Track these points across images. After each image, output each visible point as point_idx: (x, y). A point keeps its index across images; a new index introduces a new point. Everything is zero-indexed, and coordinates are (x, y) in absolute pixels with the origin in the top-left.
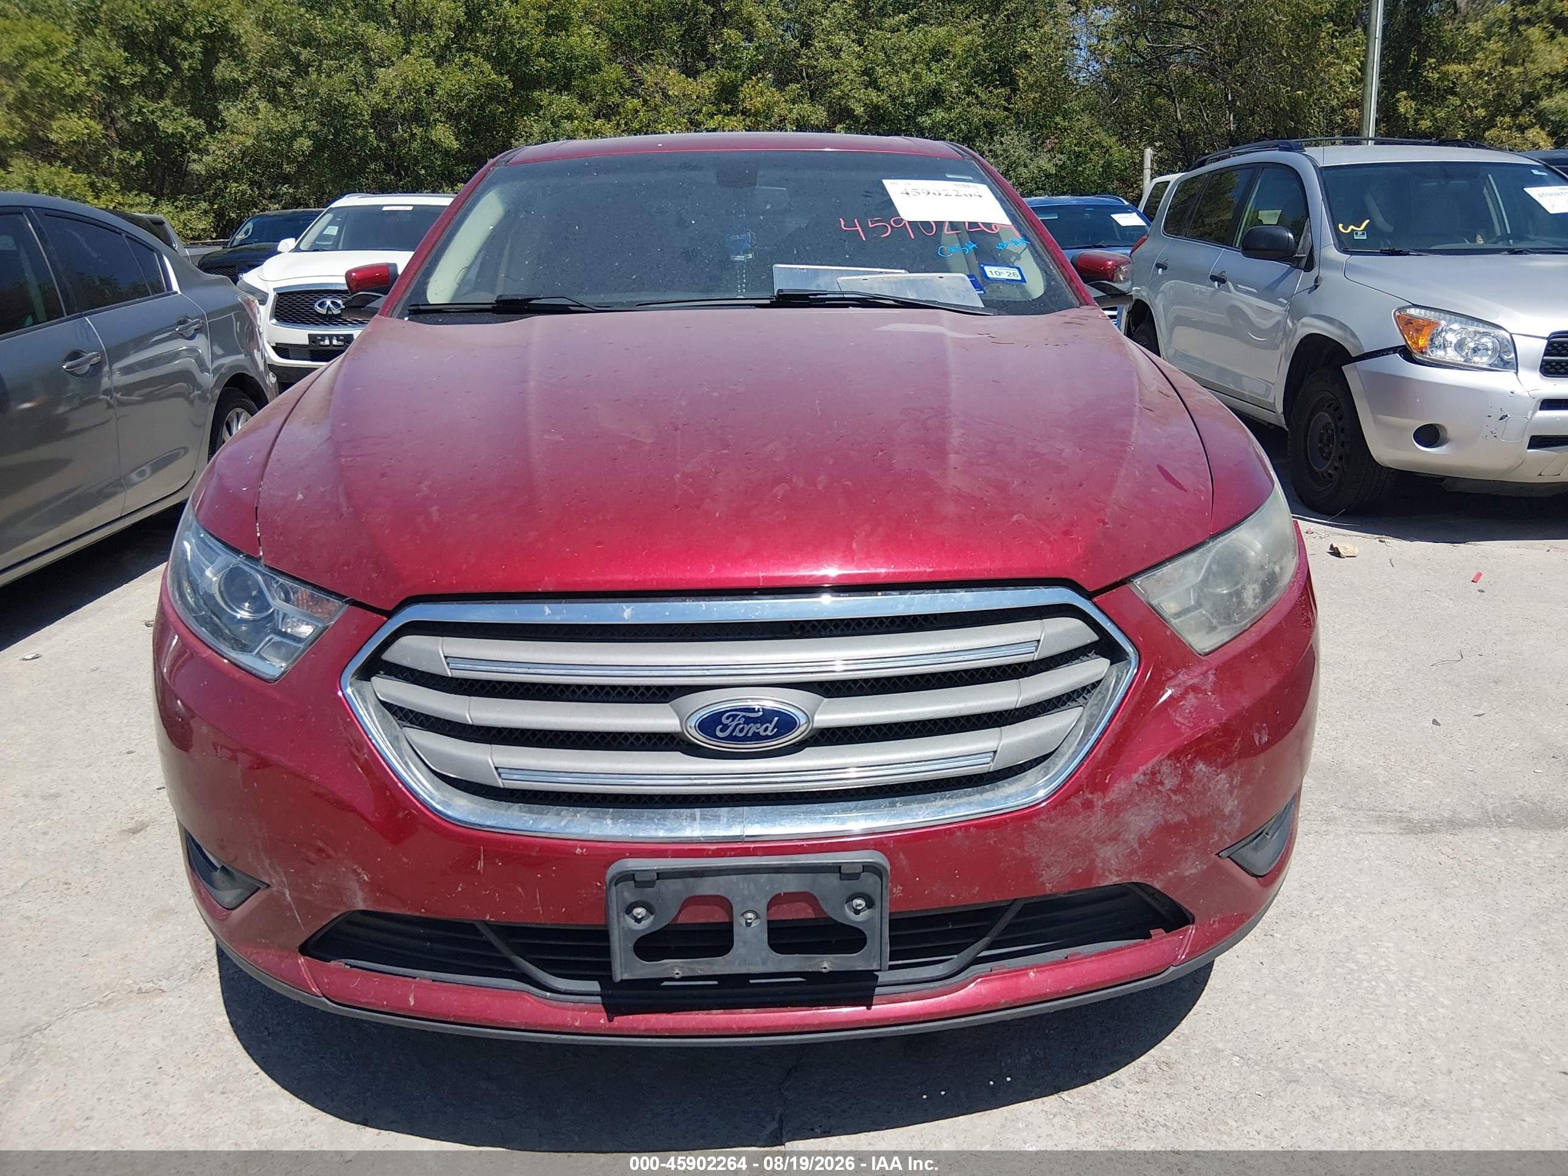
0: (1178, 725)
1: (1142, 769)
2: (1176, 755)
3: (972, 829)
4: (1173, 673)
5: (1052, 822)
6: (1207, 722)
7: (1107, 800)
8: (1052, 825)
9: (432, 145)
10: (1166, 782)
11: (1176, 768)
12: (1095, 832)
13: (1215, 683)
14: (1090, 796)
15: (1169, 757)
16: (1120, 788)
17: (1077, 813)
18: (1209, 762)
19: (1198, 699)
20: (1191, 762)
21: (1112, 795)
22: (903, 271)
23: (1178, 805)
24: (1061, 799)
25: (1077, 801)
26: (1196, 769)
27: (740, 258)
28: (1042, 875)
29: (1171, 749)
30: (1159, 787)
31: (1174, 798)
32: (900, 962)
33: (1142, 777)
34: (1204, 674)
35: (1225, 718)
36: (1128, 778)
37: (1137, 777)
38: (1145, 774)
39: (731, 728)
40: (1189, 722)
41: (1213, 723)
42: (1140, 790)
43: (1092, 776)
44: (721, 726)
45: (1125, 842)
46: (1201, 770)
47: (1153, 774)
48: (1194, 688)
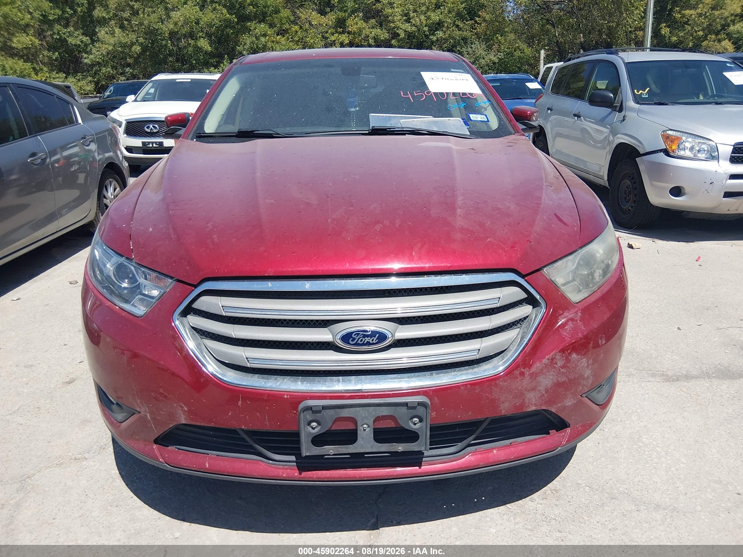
0: (564, 336)
1: (547, 357)
2: (563, 351)
3: (468, 386)
4: (562, 312)
5: (505, 382)
6: (577, 335)
7: (531, 372)
8: (506, 384)
9: (198, 49)
10: (558, 363)
11: (563, 356)
12: (525, 386)
13: (581, 317)
14: (523, 370)
15: (560, 352)
16: (537, 366)
17: (517, 378)
18: (578, 354)
19: (573, 324)
20: (570, 354)
21: (533, 369)
22: (431, 117)
23: (563, 373)
24: (510, 371)
25: (517, 372)
26: (572, 357)
27: (353, 110)
28: (500, 407)
29: (561, 348)
30: (555, 366)
31: (562, 370)
32: (434, 446)
33: (547, 361)
34: (576, 312)
35: (585, 333)
36: (541, 361)
37: (545, 361)
38: (548, 360)
39: (356, 340)
40: (569, 335)
41: (580, 335)
42: (546, 367)
43: (524, 360)
44: (352, 339)
45: (539, 391)
46: (574, 357)
47: (552, 359)
48: (572, 320)
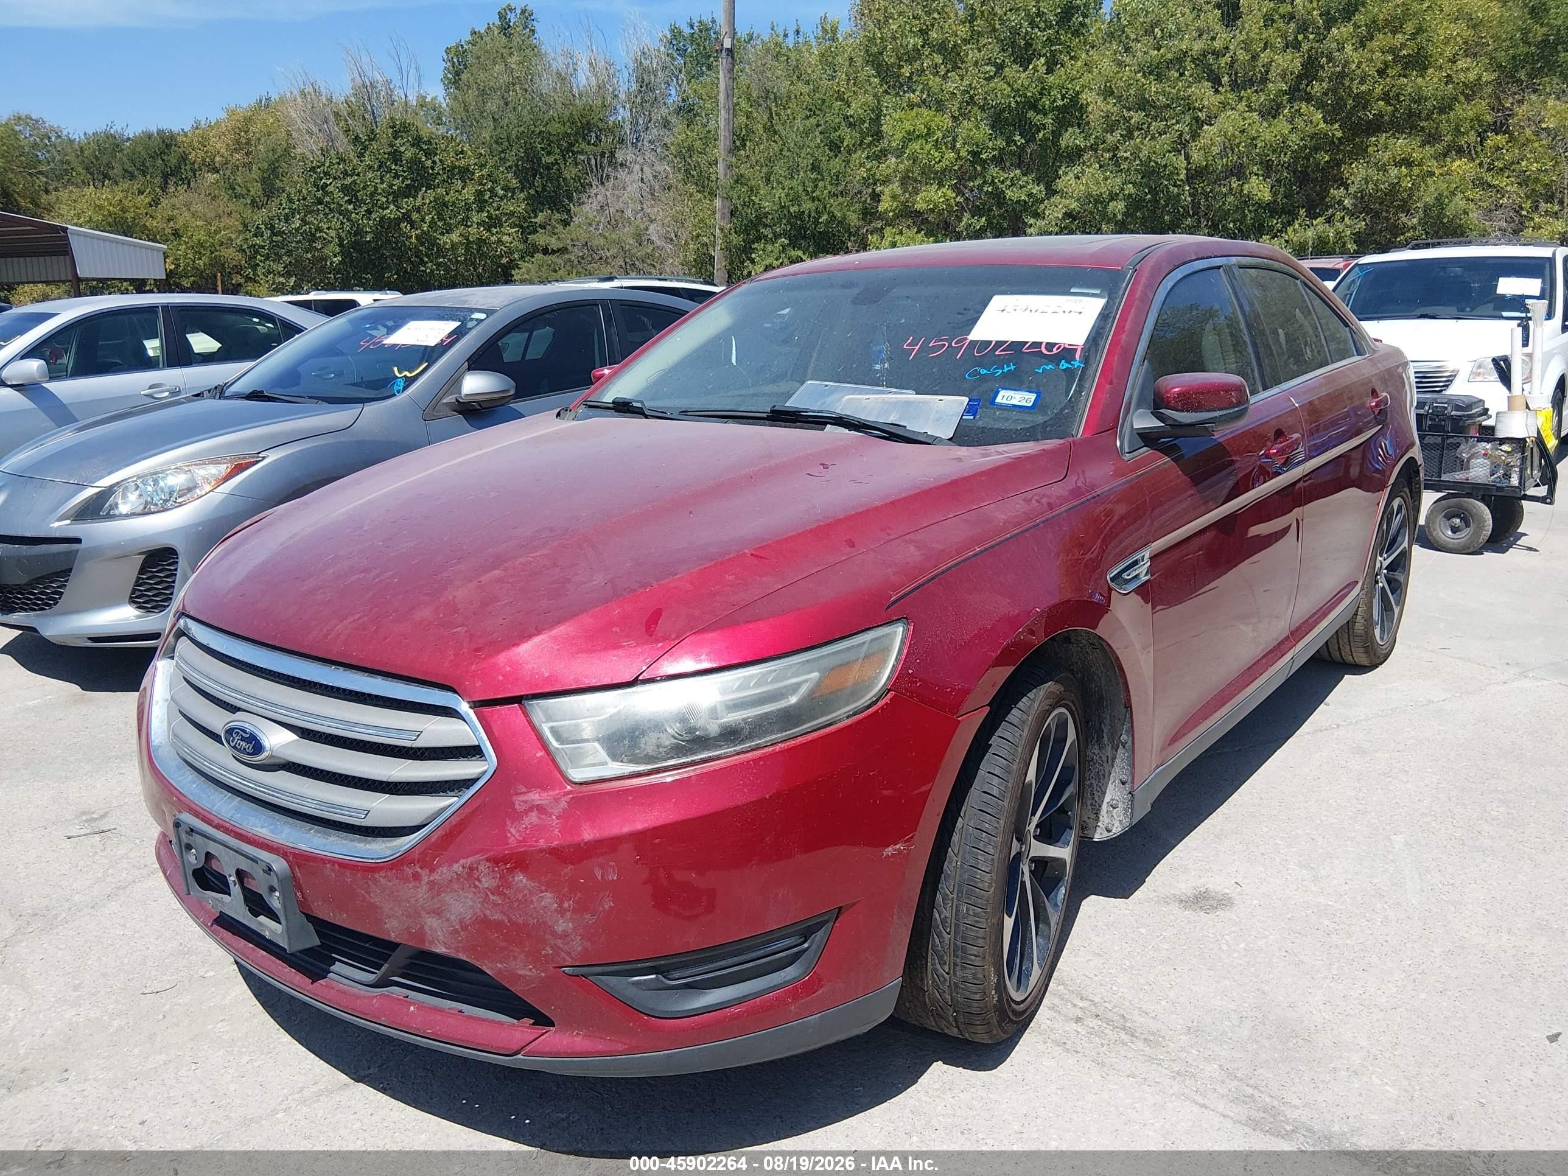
0: (509, 835)
1: (462, 861)
2: (495, 861)
3: (336, 866)
4: (524, 790)
5: (390, 881)
6: (537, 841)
7: (432, 878)
8: (390, 884)
10: (483, 880)
11: (493, 871)
12: (421, 902)
13: (564, 810)
14: (419, 870)
15: (488, 860)
16: (444, 873)
17: (407, 880)
18: (532, 878)
19: (539, 818)
20: (511, 871)
21: (435, 876)
23: (495, 905)
24: (397, 864)
25: (409, 871)
26: (516, 878)
28: (386, 923)
29: (491, 854)
30: (477, 883)
31: (491, 897)
33: (461, 868)
34: (557, 800)
35: (556, 843)
36: (450, 865)
37: (457, 867)
38: (463, 867)
39: (235, 741)
40: (520, 836)
41: (542, 843)
42: (458, 879)
43: (423, 854)
44: (232, 738)
45: (448, 920)
46: (521, 881)
47: (471, 869)
48: (540, 809)
